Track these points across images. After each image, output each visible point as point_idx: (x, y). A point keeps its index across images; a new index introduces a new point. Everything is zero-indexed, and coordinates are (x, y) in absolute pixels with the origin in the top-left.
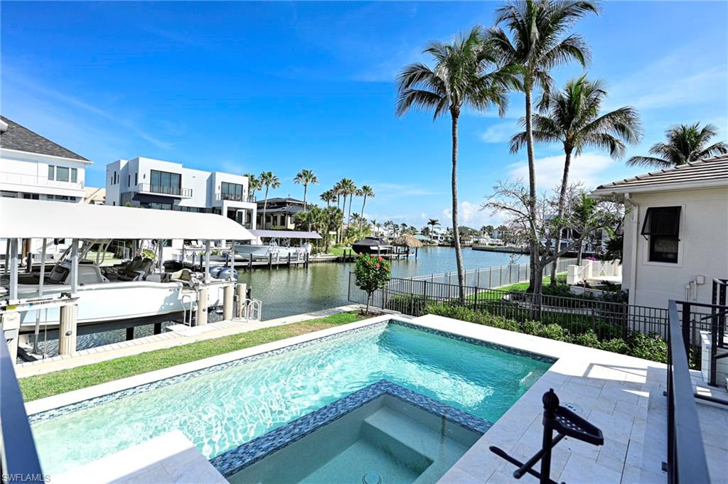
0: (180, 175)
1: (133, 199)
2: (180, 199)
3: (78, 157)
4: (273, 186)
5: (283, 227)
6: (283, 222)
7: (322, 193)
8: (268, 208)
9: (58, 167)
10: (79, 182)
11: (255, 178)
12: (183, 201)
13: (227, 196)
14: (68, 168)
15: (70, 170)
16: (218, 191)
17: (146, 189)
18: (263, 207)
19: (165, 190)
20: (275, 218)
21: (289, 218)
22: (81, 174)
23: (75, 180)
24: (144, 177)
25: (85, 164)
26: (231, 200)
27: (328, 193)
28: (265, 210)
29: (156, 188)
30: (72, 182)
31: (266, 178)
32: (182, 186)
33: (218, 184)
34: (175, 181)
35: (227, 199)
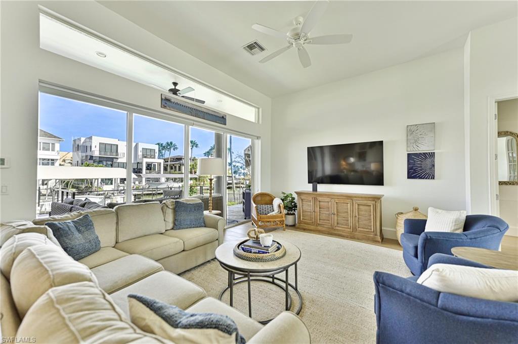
0: (117, 145)
1: (89, 159)
2: (117, 158)
3: (55, 137)
4: (174, 149)
5: (180, 172)
6: (180, 169)
7: (205, 152)
8: (171, 161)
9: (43, 143)
10: (56, 151)
11: (163, 145)
12: (119, 159)
13: (145, 155)
14: (49, 144)
15: (51, 144)
16: (140, 153)
17: (96, 153)
18: (168, 161)
19: (108, 153)
20: (175, 167)
21: (183, 167)
22: (57, 146)
23: (53, 150)
24: (96, 147)
25: (60, 141)
26: (148, 158)
27: (208, 152)
28: (169, 163)
29: (103, 153)
30: (52, 151)
31: (169, 145)
32: (119, 151)
33: (140, 149)
34: (114, 148)
35: (146, 157)
